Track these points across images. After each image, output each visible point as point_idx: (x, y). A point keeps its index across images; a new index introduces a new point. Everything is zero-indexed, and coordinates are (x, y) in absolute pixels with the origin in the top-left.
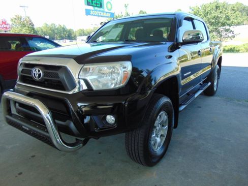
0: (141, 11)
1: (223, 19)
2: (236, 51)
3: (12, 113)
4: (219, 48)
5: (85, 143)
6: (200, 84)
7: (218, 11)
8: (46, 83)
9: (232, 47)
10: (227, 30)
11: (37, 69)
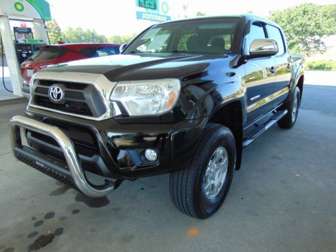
0: (199, 13)
1: (312, 28)
2: (327, 68)
3: (23, 144)
4: (300, 64)
5: (117, 185)
6: (273, 112)
7: (306, 17)
8: (67, 106)
9: (322, 63)
10: (317, 42)
11: (56, 88)
